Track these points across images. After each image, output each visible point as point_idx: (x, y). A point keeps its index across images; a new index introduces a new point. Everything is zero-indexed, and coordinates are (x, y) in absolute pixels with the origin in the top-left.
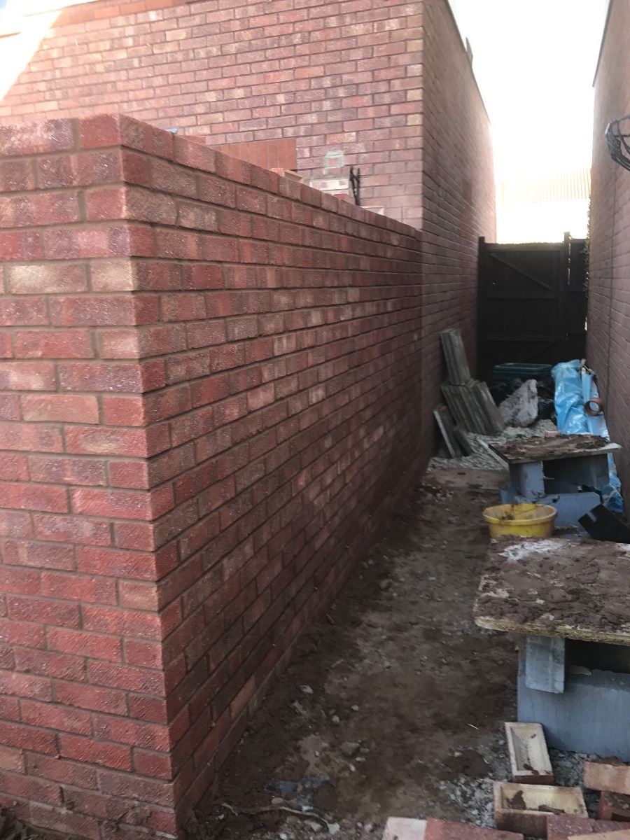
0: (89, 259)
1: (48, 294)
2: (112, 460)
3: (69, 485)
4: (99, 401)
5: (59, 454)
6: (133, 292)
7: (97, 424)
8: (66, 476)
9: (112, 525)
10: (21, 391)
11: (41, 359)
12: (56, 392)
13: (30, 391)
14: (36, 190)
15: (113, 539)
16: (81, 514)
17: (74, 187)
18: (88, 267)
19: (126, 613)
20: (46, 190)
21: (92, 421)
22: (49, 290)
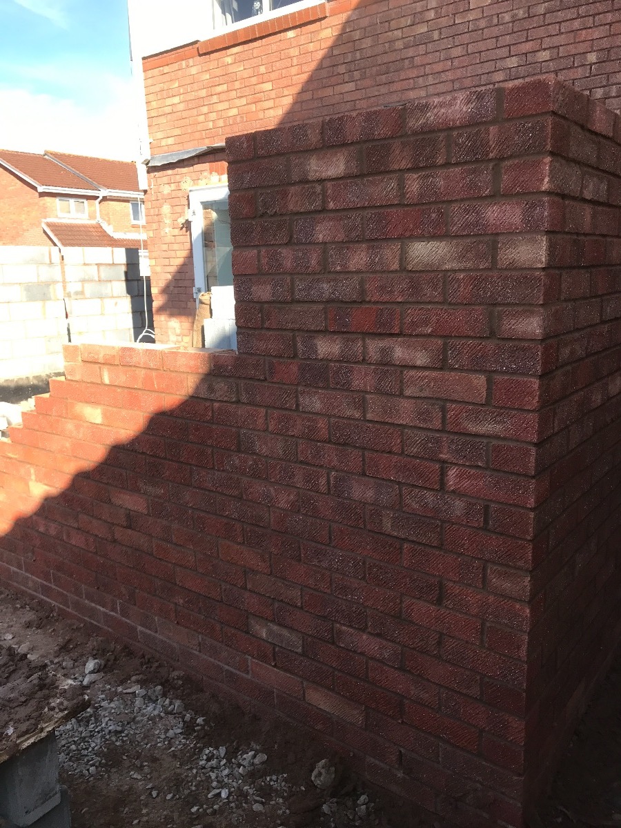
0: (497, 234)
1: (447, 271)
2: (495, 442)
3: (444, 462)
4: (489, 381)
5: (438, 431)
6: (543, 269)
7: (482, 404)
8: (441, 453)
9: (487, 508)
10: (405, 366)
11: (429, 335)
12: (441, 369)
13: (414, 367)
14: (447, 164)
15: (486, 521)
16: (453, 491)
17: (491, 160)
18: (495, 243)
19: (491, 598)
20: (457, 164)
21: (478, 400)
22: (447, 267)
